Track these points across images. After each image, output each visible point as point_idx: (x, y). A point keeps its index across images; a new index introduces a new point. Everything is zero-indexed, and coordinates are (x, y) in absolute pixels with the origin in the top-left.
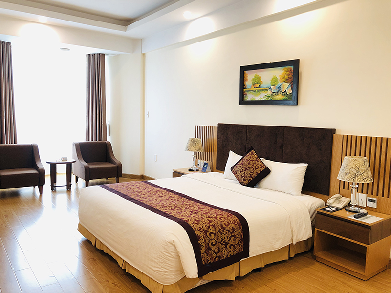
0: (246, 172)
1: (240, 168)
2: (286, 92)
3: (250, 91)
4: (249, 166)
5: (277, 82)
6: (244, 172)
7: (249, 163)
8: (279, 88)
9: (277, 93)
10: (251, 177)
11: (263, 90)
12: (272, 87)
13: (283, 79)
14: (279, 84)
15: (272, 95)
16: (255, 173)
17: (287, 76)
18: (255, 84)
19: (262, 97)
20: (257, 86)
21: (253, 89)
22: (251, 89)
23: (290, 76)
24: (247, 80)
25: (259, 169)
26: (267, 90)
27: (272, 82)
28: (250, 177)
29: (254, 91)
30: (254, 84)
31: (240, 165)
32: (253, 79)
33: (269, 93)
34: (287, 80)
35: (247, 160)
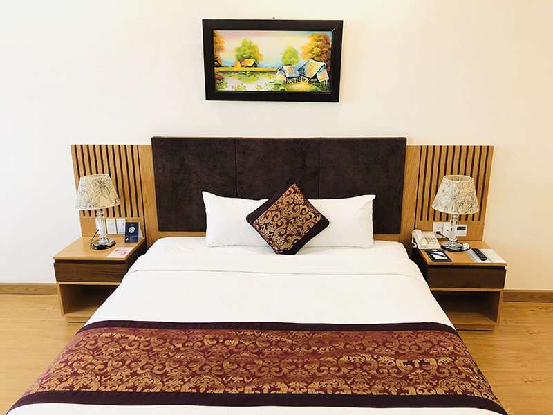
0: (290, 225)
1: (275, 219)
2: (315, 77)
3: (231, 72)
4: (294, 215)
5: (297, 58)
6: (284, 226)
7: (294, 210)
8: (301, 70)
9: (297, 80)
10: (299, 234)
11: (264, 72)
12: (285, 68)
13: (310, 55)
14: (301, 63)
15: (286, 83)
16: (305, 228)
17: (317, 50)
18: (244, 59)
19: (263, 86)
20: (251, 62)
21: (239, 68)
22: (235, 69)
23: (325, 49)
24: (221, 49)
25: (313, 220)
26: (275, 72)
27: (284, 58)
28: (297, 235)
29: (244, 73)
30: (241, 59)
31: (274, 213)
32: (239, 50)
33: (279, 78)
34: (317, 56)
35: (289, 204)
